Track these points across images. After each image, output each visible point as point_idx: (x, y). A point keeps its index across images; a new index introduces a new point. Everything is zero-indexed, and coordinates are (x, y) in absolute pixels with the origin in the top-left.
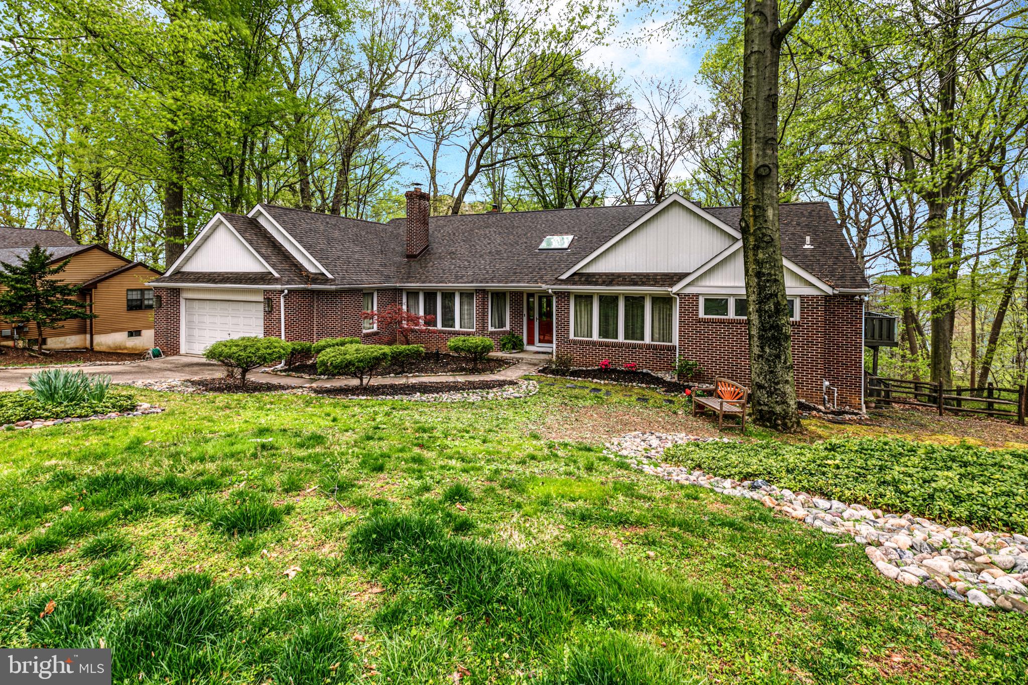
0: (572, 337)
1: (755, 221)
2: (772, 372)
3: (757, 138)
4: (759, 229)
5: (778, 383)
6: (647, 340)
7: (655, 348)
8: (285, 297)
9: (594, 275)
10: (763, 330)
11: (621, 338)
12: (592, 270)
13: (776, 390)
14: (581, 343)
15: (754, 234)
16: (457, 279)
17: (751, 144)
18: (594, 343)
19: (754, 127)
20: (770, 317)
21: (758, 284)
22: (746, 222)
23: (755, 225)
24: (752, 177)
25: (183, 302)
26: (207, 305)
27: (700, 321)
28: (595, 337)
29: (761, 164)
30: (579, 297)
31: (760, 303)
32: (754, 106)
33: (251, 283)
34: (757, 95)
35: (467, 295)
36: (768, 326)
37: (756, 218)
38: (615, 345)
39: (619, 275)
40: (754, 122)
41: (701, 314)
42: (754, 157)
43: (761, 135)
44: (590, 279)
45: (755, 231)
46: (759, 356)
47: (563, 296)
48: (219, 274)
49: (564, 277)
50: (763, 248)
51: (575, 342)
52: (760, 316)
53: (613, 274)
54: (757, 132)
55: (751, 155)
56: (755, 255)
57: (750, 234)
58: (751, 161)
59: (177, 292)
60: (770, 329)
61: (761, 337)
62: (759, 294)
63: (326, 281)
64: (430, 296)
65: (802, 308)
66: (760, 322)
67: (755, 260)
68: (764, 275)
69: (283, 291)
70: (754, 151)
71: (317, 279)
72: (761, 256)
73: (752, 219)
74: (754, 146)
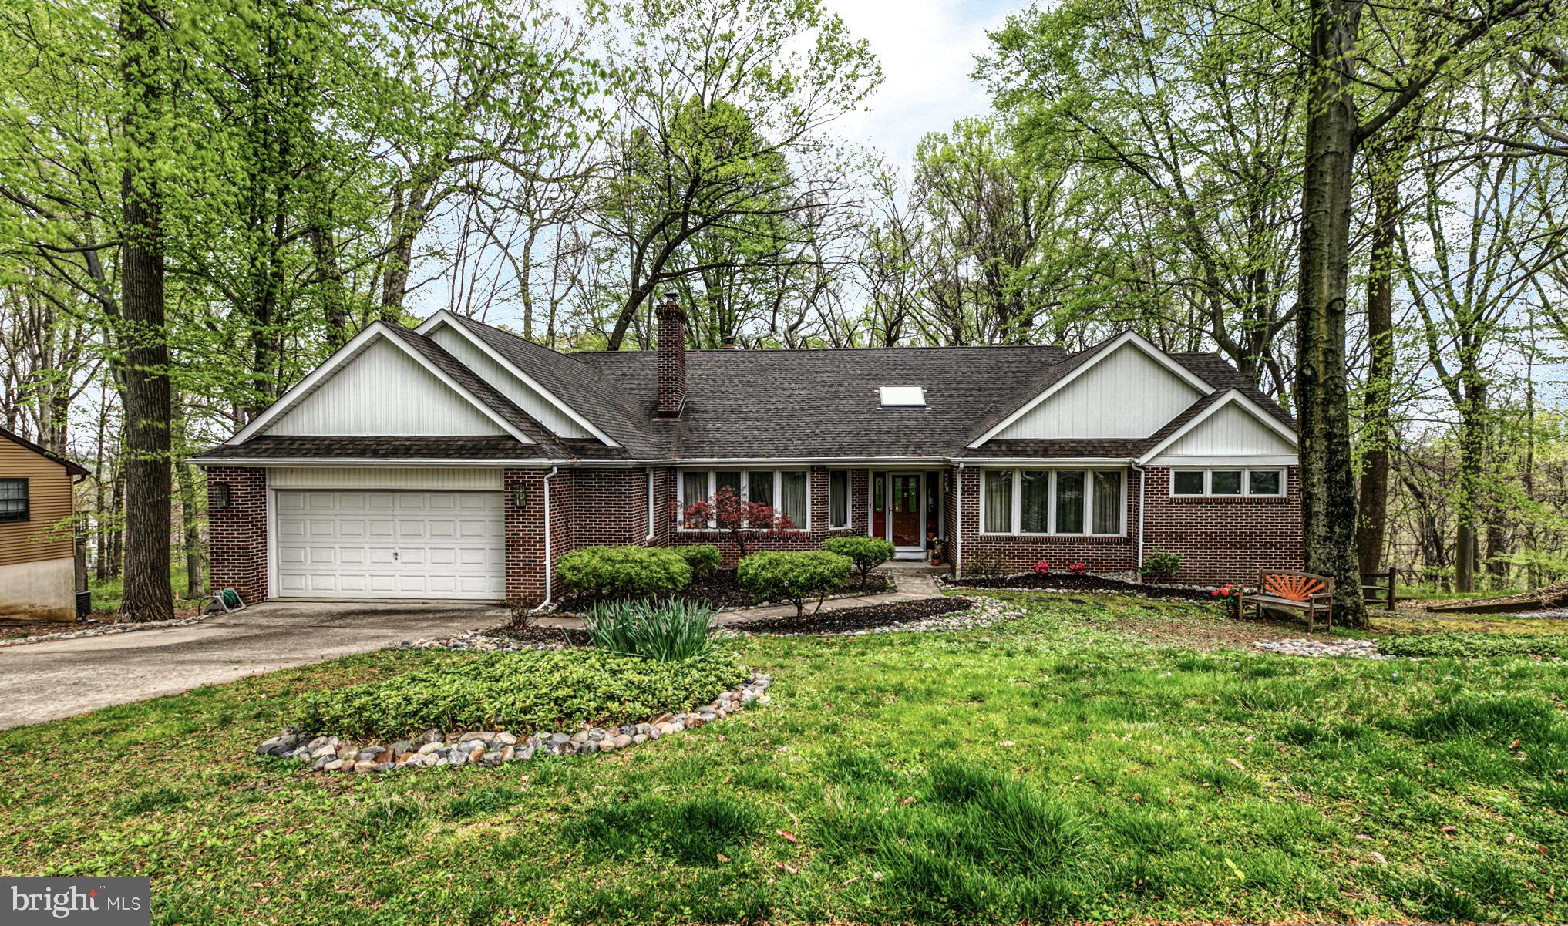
0: (982, 532)
1: (1326, 368)
2: (1342, 557)
3: (1330, 263)
4: (1331, 378)
5: (1347, 571)
6: (1088, 531)
7: (1099, 541)
8: (550, 480)
9: (1017, 442)
10: (1334, 505)
11: (1052, 531)
12: (1013, 435)
13: (1346, 578)
14: (998, 540)
15: (1324, 384)
16: (783, 450)
17: (1321, 270)
18: (1016, 540)
19: (1326, 248)
20: (1341, 489)
21: (1328, 448)
22: (1313, 369)
23: (1326, 373)
24: (1323, 312)
25: (271, 497)
26: (337, 502)
27: (1172, 502)
28: (1016, 530)
29: (1335, 296)
30: (993, 474)
31: (1329, 471)
32: (1327, 222)
33: (474, 455)
34: (1332, 208)
35: (794, 477)
36: (1338, 499)
37: (1327, 364)
38: (1045, 541)
39: (1052, 443)
40: (1326, 242)
41: (1172, 494)
42: (1326, 287)
43: (1336, 260)
44: (1012, 447)
45: (1326, 381)
46: (1326, 539)
47: (972, 472)
48: (389, 440)
49: (976, 445)
50: (1335, 403)
51: (988, 540)
52: (1329, 489)
53: (1042, 441)
54: (1331, 255)
55: (1321, 283)
56: (1324, 411)
57: (1319, 385)
58: (1321, 292)
59: (258, 476)
60: (1341, 504)
61: (1328, 515)
62: (1329, 460)
63: (608, 452)
64: (728, 477)
65: (1289, 480)
66: (1330, 495)
67: (1325, 417)
68: (1335, 436)
69: (550, 470)
70: (1325, 279)
71: (583, 448)
72: (1332, 412)
73: (1321, 367)
74: (1326, 273)
